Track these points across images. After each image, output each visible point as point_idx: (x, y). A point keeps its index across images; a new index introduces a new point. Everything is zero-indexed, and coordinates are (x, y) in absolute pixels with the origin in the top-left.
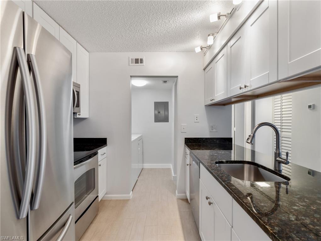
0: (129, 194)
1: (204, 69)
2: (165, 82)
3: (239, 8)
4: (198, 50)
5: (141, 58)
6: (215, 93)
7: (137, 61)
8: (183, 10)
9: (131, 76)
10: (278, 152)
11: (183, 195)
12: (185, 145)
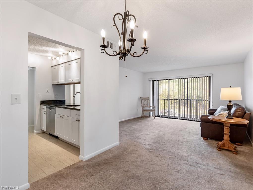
4: (50, 58)
6: (59, 80)
11: (40, 131)
12: (41, 105)
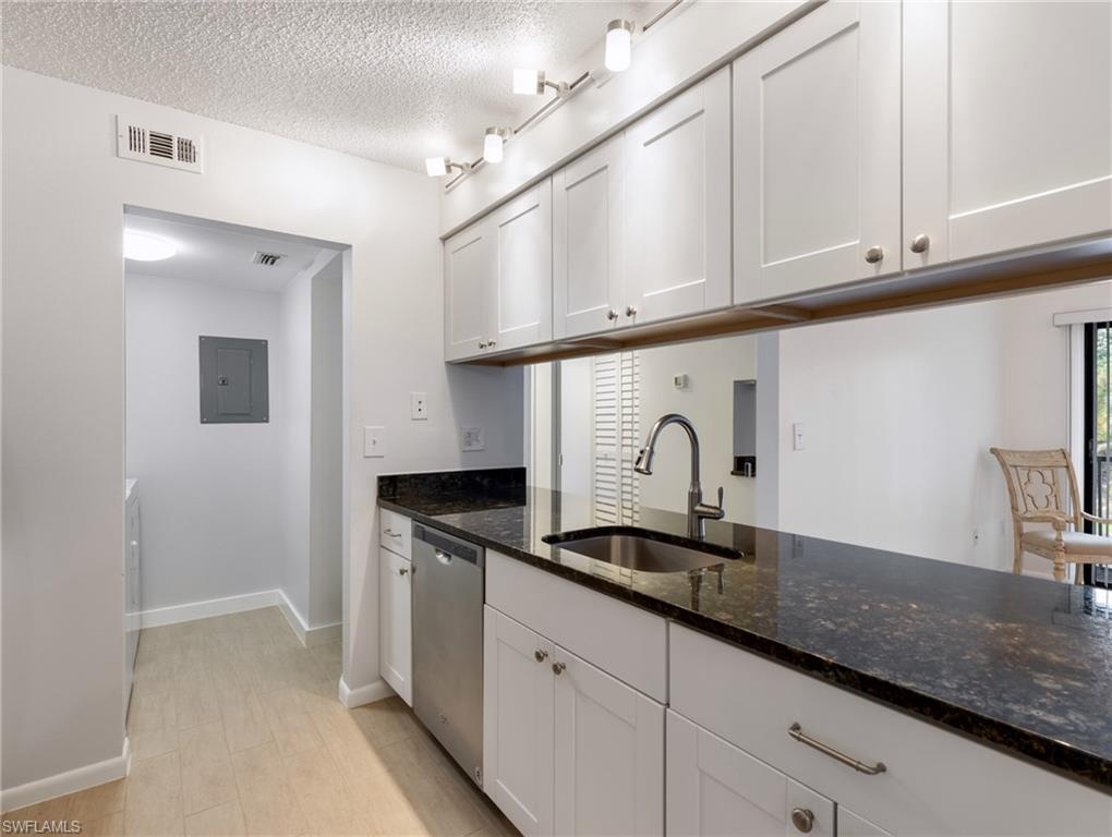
0: (120, 754)
1: (445, 239)
2: (269, 259)
3: (605, 83)
4: (436, 168)
5: (186, 137)
6: (500, 324)
7: (161, 145)
8: (433, 16)
9: (127, 209)
10: (696, 491)
11: (371, 691)
12: (379, 505)
